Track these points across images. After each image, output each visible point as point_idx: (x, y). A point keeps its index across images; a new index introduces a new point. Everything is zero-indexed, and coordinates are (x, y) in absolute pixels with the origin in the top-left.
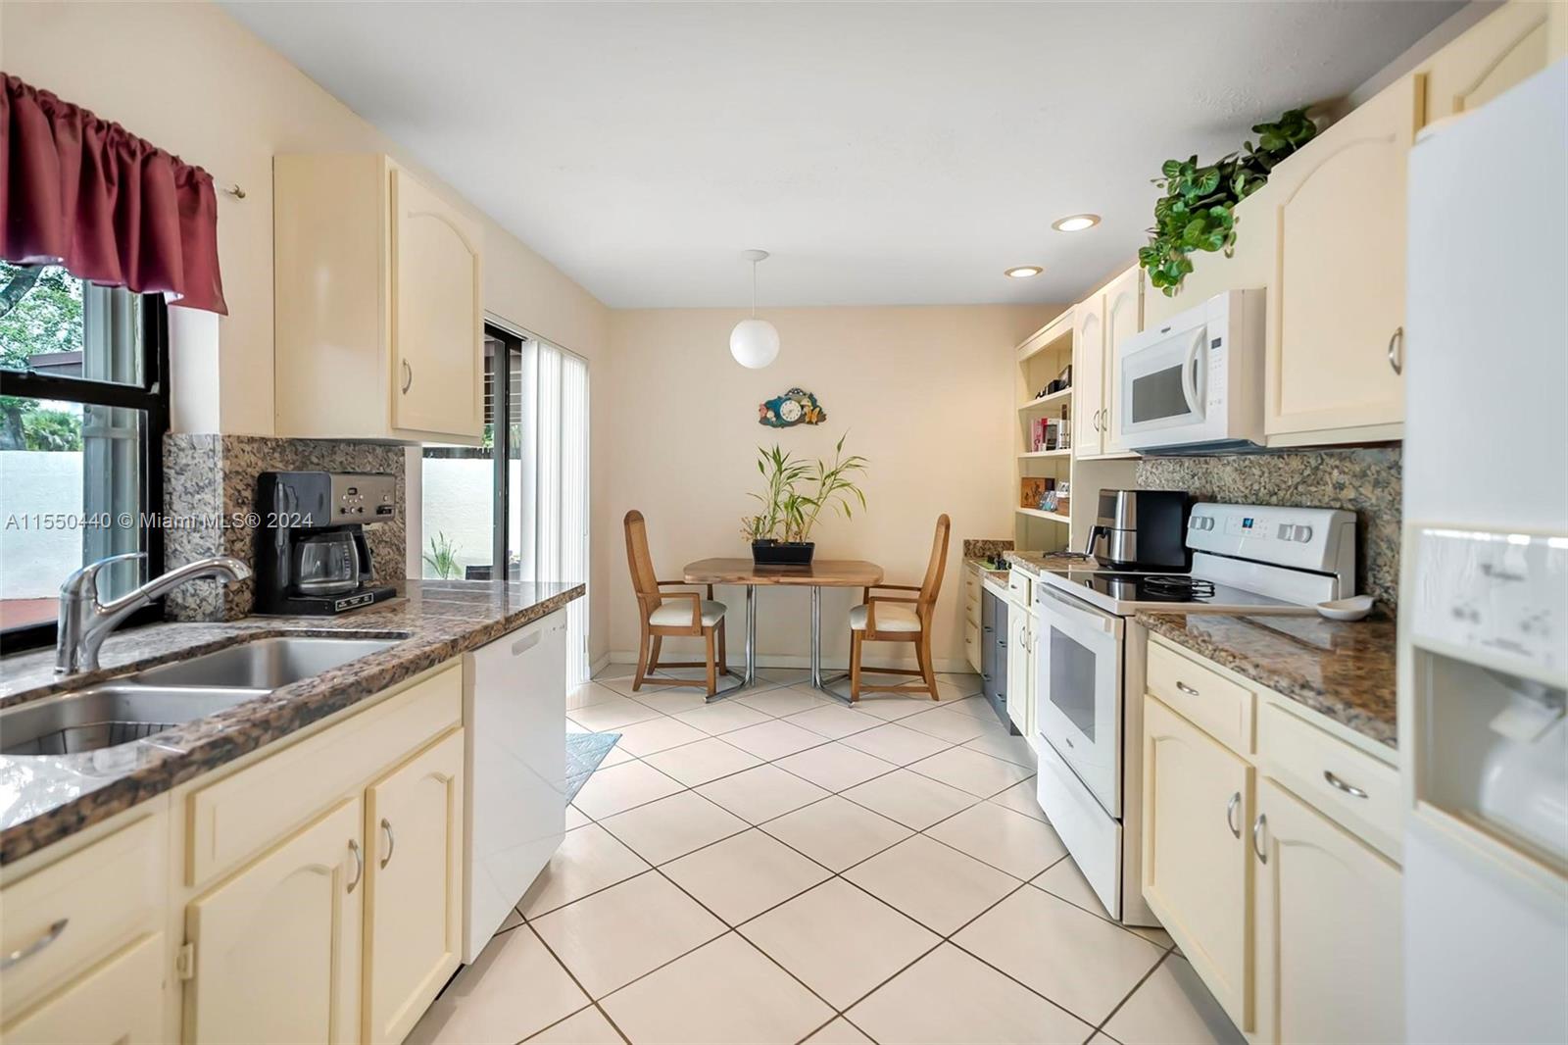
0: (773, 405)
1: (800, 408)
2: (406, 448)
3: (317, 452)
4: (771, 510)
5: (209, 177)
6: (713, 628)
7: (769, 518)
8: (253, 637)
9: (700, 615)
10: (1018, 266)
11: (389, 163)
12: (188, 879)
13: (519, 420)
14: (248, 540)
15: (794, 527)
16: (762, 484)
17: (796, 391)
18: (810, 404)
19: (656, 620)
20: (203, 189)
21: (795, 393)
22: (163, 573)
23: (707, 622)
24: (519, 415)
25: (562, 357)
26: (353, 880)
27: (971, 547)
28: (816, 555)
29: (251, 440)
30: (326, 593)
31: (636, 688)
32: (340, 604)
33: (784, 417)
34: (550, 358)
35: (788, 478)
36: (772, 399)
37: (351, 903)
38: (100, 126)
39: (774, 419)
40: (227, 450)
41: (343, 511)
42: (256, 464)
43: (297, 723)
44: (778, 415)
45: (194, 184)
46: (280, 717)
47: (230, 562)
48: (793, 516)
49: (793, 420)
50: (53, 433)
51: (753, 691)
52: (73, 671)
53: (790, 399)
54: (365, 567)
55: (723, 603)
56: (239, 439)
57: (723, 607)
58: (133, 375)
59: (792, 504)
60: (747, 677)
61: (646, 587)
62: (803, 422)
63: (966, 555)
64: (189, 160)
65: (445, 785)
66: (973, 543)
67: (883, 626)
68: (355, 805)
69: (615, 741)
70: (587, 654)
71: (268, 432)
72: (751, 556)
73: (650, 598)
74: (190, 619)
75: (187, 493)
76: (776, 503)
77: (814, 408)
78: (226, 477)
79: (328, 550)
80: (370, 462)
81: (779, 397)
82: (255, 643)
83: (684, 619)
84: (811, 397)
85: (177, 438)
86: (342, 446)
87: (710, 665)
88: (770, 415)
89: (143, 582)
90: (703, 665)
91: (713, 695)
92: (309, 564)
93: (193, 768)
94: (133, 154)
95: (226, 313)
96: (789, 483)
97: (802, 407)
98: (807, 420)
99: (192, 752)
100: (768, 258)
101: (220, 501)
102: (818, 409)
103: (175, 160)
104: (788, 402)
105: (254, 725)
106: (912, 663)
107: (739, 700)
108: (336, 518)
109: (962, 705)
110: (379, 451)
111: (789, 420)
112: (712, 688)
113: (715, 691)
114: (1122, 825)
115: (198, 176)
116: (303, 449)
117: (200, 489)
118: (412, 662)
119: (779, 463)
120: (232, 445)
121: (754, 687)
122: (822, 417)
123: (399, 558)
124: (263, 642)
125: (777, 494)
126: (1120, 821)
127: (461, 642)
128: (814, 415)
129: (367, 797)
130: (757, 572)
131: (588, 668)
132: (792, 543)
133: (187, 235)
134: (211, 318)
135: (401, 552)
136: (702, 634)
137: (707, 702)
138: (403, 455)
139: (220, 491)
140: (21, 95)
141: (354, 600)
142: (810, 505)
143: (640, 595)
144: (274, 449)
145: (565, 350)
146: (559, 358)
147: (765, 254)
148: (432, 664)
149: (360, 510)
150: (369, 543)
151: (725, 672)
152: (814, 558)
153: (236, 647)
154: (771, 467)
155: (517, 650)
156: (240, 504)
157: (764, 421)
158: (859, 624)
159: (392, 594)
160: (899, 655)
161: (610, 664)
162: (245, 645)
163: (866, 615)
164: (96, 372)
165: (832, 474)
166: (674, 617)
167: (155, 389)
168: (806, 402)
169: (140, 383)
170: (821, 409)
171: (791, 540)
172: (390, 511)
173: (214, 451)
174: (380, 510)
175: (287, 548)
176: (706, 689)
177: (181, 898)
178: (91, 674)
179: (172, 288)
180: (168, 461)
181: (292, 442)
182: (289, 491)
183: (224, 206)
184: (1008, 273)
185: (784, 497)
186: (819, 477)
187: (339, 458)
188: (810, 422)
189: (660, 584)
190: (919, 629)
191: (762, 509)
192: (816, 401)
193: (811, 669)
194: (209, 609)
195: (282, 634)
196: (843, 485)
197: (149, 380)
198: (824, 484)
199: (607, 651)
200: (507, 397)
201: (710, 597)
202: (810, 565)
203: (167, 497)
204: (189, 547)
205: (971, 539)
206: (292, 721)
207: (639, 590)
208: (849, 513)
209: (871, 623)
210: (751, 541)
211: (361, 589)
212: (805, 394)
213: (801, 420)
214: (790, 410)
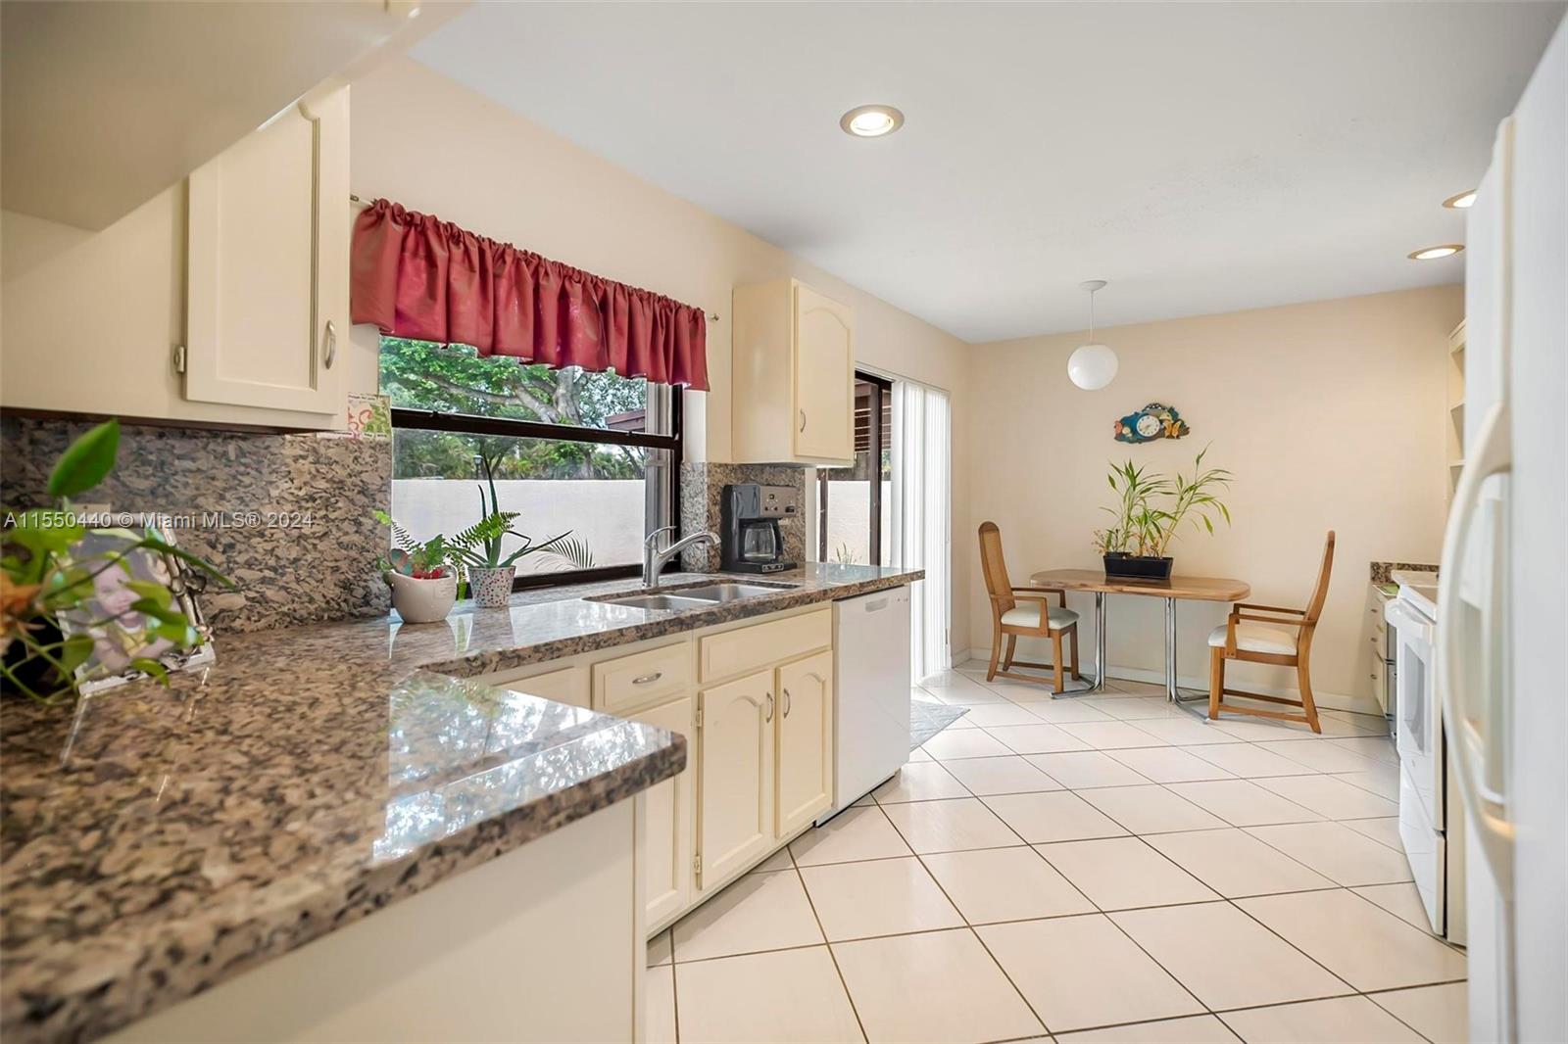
0: (1130, 422)
1: (1158, 423)
2: (806, 469)
3: (753, 473)
4: (1125, 523)
5: (703, 312)
6: (1063, 632)
7: (1122, 531)
8: (722, 582)
9: (1048, 618)
10: (1426, 248)
11: (794, 282)
12: (699, 679)
13: (889, 447)
14: (718, 526)
15: (1148, 541)
16: (1116, 498)
17: (1155, 406)
18: (1170, 418)
19: (1004, 620)
20: (700, 320)
21: (1154, 408)
22: (680, 540)
23: (1054, 625)
24: (889, 442)
25: (925, 391)
26: (769, 716)
27: (1382, 570)
28: (1174, 571)
29: (720, 465)
30: (757, 559)
31: (990, 679)
32: (765, 568)
33: (1141, 433)
34: (914, 396)
35: (1142, 492)
36: (1129, 415)
37: (769, 727)
38: (660, 299)
39: (1130, 435)
40: (709, 472)
41: (766, 509)
42: (723, 480)
43: (742, 615)
44: (1134, 431)
45: (696, 317)
46: (734, 609)
47: (712, 534)
48: (1148, 530)
49: (1151, 435)
50: (604, 468)
51: (1103, 696)
52: (649, 586)
53: (1147, 414)
54: (779, 547)
55: (1077, 612)
56: (715, 465)
57: (1074, 615)
58: (667, 431)
59: (1146, 518)
60: (1097, 683)
61: (1000, 590)
62: (1163, 436)
63: (1373, 579)
64: (694, 306)
65: (821, 684)
66: (1384, 566)
67: (1244, 645)
68: (770, 674)
69: (963, 714)
70: (949, 645)
71: (729, 461)
72: (1103, 568)
73: (1004, 599)
74: (692, 571)
75: (691, 497)
76: (1129, 516)
77: (1176, 422)
78: (708, 487)
79: (758, 534)
80: (783, 478)
81: (1136, 413)
82: (722, 585)
83: (1033, 621)
84: (1171, 411)
85: (686, 466)
86: (768, 468)
87: (1057, 668)
88: (1126, 431)
89: (671, 545)
90: (1051, 668)
91: (1060, 692)
92: (749, 541)
93: (701, 622)
94: (671, 311)
95: (708, 390)
96: (1142, 498)
97: (1161, 422)
98: (1167, 434)
99: (700, 615)
100: (1106, 287)
101: (705, 502)
102: (1179, 423)
103: (688, 307)
104: (1145, 417)
105: (724, 610)
106: (1295, 694)
107: (1086, 702)
108: (763, 514)
109: (1354, 744)
110: (789, 471)
111: (1146, 435)
112: (1060, 686)
113: (1062, 689)
114: (1445, 839)
115: (698, 313)
116: (747, 471)
117: (697, 495)
118: (800, 597)
119: (1133, 478)
120: (713, 468)
121: (1103, 693)
122: (1184, 430)
123: (801, 546)
124: (726, 585)
125: (1130, 509)
126: (1444, 833)
127: (829, 592)
128: (1175, 427)
129: (777, 672)
130: (1109, 582)
131: (950, 658)
132: (1146, 557)
133: (693, 347)
134: (703, 393)
135: (803, 542)
136: (1049, 636)
137: (1054, 698)
138: (804, 474)
139: (706, 496)
140: (632, 294)
141: (773, 566)
142: (1165, 518)
143: (992, 596)
144: (731, 471)
145: (926, 386)
146: (922, 391)
147: (1105, 283)
148: (811, 602)
149: (776, 509)
150: (782, 534)
151: (1078, 677)
152: (1173, 573)
153: (713, 586)
154: (1123, 482)
155: (870, 608)
156: (715, 504)
157: (1120, 437)
158: (1219, 641)
159: (794, 566)
160: (1281, 682)
161: (970, 659)
162: (718, 586)
163: (1226, 634)
164: (650, 429)
165: (1191, 488)
166: (1024, 619)
167: (677, 438)
168: (1165, 416)
169: (670, 435)
170: (1183, 423)
171: (1145, 554)
172: (793, 511)
173: (703, 472)
174: (788, 510)
175: (737, 531)
176: (1054, 687)
177: (697, 688)
178: (656, 588)
179: (686, 381)
180: (682, 479)
181: (741, 466)
182: (739, 496)
183: (709, 327)
184: (1413, 256)
185: (1138, 511)
186: (1177, 492)
187: (765, 476)
188: (1171, 437)
189: (1013, 589)
190: (1295, 654)
191: (1115, 522)
192: (1177, 414)
193: (1166, 686)
194: (701, 566)
195: (735, 582)
196: (1205, 499)
197: (674, 434)
198: (1182, 499)
199: (968, 647)
200: (880, 428)
201: (1063, 605)
202: (1168, 579)
203: (681, 500)
204: (691, 529)
205: (1380, 561)
206: (740, 613)
207: (992, 592)
208: (1210, 528)
209: (1231, 640)
210: (1104, 554)
211: (776, 560)
212: (1164, 409)
213: (1160, 434)
214: (1148, 425)
